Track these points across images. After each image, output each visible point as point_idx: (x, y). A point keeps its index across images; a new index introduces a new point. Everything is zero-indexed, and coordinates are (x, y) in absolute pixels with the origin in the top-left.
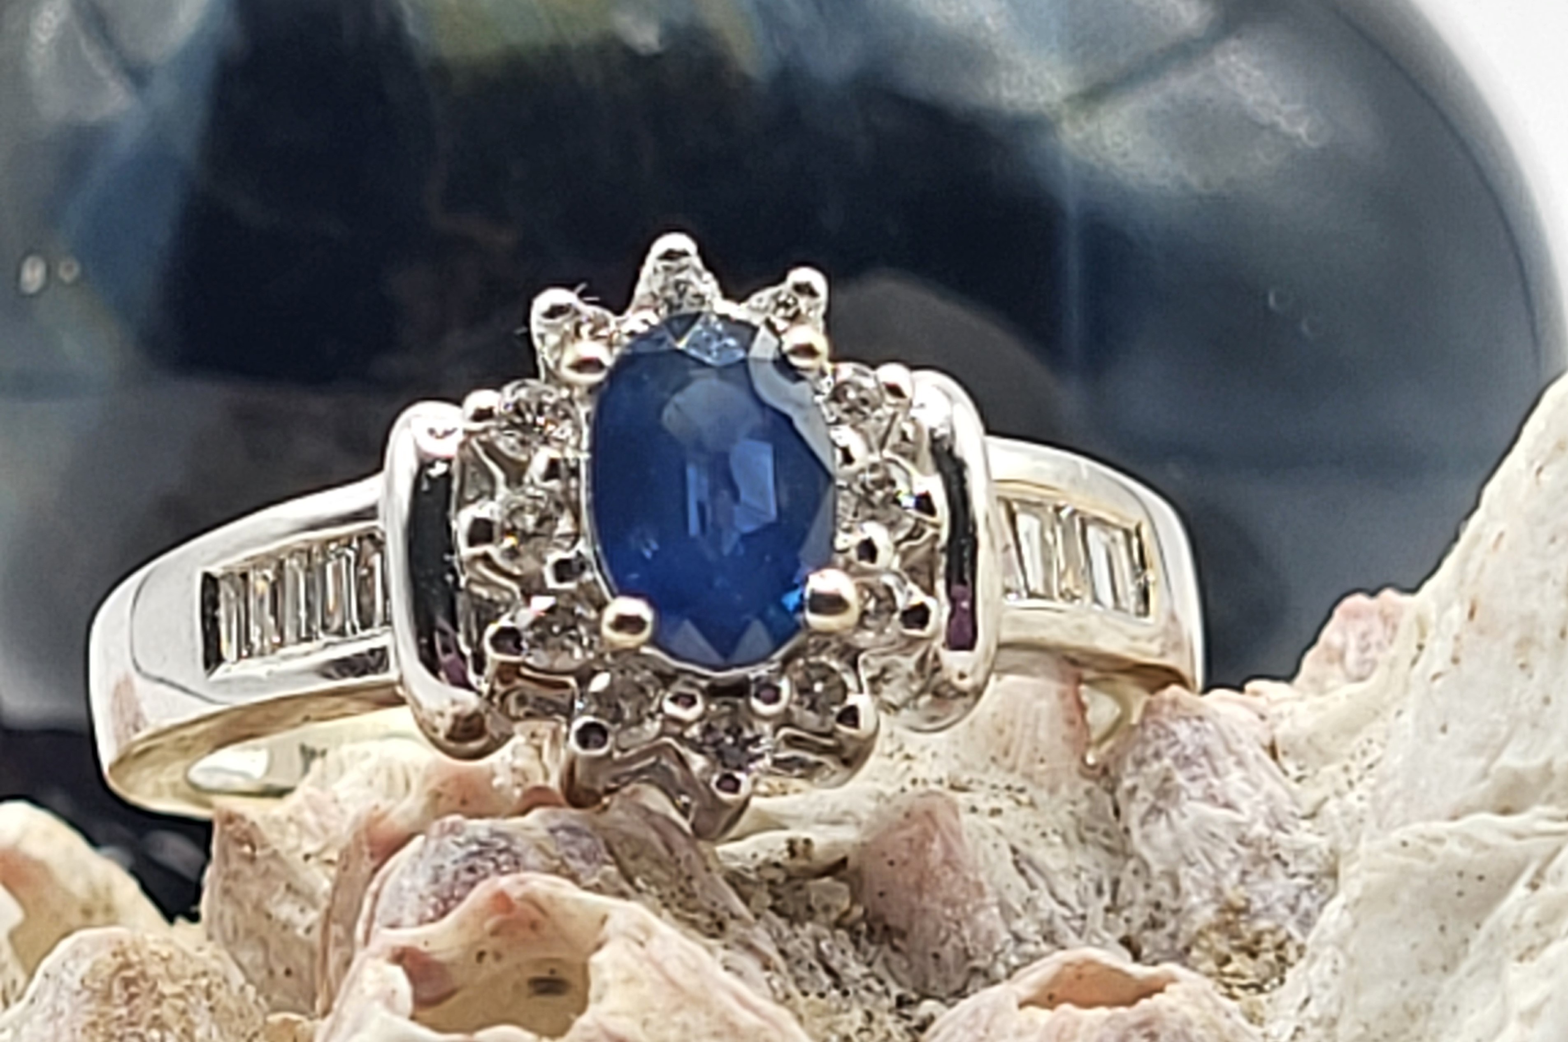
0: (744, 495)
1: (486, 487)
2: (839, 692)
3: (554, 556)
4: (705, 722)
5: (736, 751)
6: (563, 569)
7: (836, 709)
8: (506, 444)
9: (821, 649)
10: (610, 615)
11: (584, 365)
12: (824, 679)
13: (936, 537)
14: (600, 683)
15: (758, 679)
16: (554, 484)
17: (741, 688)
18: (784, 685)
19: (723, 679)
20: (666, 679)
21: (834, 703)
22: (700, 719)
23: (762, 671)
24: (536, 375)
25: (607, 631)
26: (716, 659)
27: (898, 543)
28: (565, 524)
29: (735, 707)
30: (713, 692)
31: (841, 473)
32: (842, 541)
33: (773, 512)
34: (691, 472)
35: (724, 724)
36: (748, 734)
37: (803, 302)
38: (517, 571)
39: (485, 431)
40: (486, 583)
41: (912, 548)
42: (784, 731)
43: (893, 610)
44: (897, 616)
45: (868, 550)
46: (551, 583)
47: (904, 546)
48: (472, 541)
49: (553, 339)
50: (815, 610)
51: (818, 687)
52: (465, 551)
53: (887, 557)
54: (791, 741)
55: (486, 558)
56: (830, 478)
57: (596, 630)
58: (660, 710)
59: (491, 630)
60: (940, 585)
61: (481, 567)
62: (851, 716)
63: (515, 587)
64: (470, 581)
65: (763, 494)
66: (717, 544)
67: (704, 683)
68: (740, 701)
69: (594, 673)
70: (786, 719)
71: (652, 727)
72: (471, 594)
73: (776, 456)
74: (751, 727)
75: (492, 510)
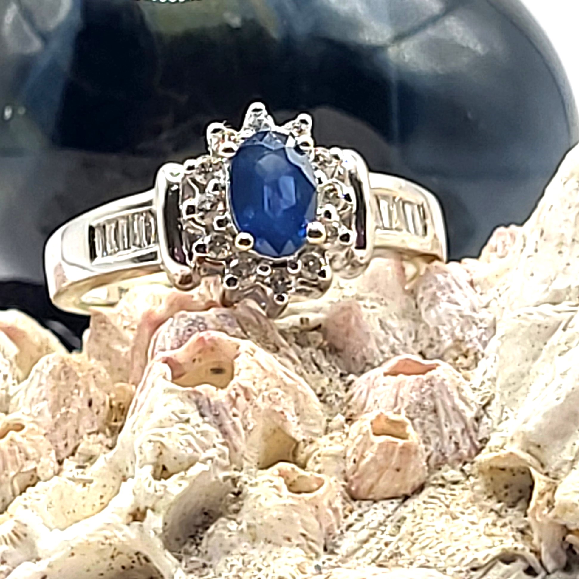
0: (284, 195)
1: (191, 194)
2: (318, 266)
3: (217, 218)
4: (271, 277)
5: (282, 287)
6: (220, 223)
7: (318, 271)
8: (199, 178)
9: (312, 250)
10: (238, 239)
11: (227, 150)
12: (313, 260)
13: (351, 210)
14: (234, 263)
15: (290, 261)
16: (217, 193)
17: (284, 264)
18: (299, 263)
19: (278, 261)
20: (257, 261)
21: (317, 269)
22: (270, 275)
23: (292, 258)
24: (208, 153)
25: (237, 244)
26: (276, 254)
27: (338, 212)
28: (220, 206)
29: (281, 271)
30: (274, 266)
31: (318, 187)
32: (319, 211)
33: (294, 201)
34: (265, 188)
35: (277, 277)
36: (287, 280)
37: (303, 126)
38: (203, 223)
39: (191, 174)
40: (193, 228)
41: (344, 214)
42: (300, 279)
43: (337, 235)
44: (338, 238)
45: (328, 214)
46: (216, 228)
47: (341, 213)
48: (188, 213)
49: (215, 140)
50: (310, 236)
51: (311, 263)
52: (185, 217)
53: (335, 217)
54: (302, 283)
55: (193, 220)
56: (315, 189)
57: (233, 244)
58: (256, 272)
59: (195, 245)
60: (353, 226)
61: (191, 223)
62: (323, 274)
63: (203, 229)
64: (187, 228)
65: (290, 196)
66: (274, 213)
67: (271, 263)
68: (284, 269)
69: (231, 260)
70: (300, 275)
71: (253, 278)
72: (187, 232)
73: (296, 182)
74: (287, 277)
75: (194, 202)
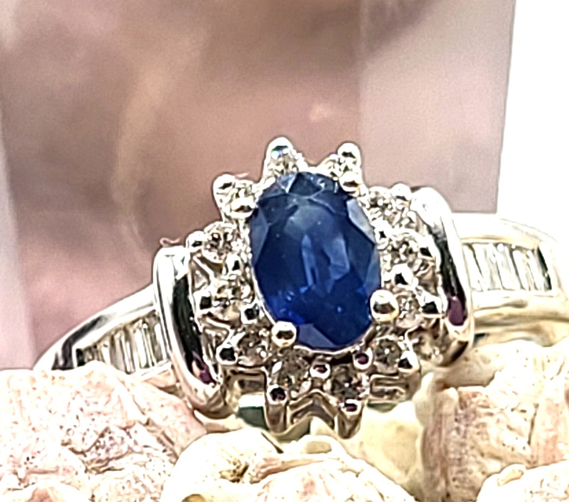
0: (332, 261)
1: (204, 280)
2: (397, 353)
3: (243, 308)
4: (332, 378)
5: (350, 390)
6: (250, 314)
7: (398, 360)
8: (211, 256)
9: (384, 331)
10: (275, 331)
11: (242, 209)
12: (389, 347)
13: (434, 267)
14: (277, 367)
15: (355, 352)
16: (239, 272)
17: (348, 358)
18: (369, 352)
19: (338, 355)
20: (310, 360)
21: (396, 358)
22: (329, 377)
23: (357, 348)
24: (221, 220)
25: (275, 339)
26: (331, 345)
27: (415, 273)
28: (246, 290)
29: (346, 368)
30: (334, 362)
31: (382, 244)
32: (386, 276)
33: (348, 266)
34: (304, 254)
35: (342, 378)
36: (355, 381)
37: (349, 161)
38: (226, 319)
39: (199, 251)
40: (213, 328)
41: (424, 275)
42: (374, 376)
43: (418, 307)
44: (421, 310)
45: (400, 279)
46: (245, 320)
47: (419, 274)
48: (202, 307)
49: (227, 199)
50: (376, 311)
51: (387, 351)
52: (198, 313)
53: (413, 283)
54: (378, 382)
55: (210, 315)
56: (374, 245)
57: (270, 341)
58: (309, 375)
59: (219, 350)
60: (440, 290)
61: (208, 320)
62: (405, 364)
63: (228, 327)
64: (205, 328)
65: (341, 258)
66: (324, 288)
67: (329, 359)
68: (349, 365)
69: (273, 364)
70: (373, 371)
71: (306, 386)
72: (207, 335)
73: (346, 239)
74: (356, 376)
75: (210, 291)
